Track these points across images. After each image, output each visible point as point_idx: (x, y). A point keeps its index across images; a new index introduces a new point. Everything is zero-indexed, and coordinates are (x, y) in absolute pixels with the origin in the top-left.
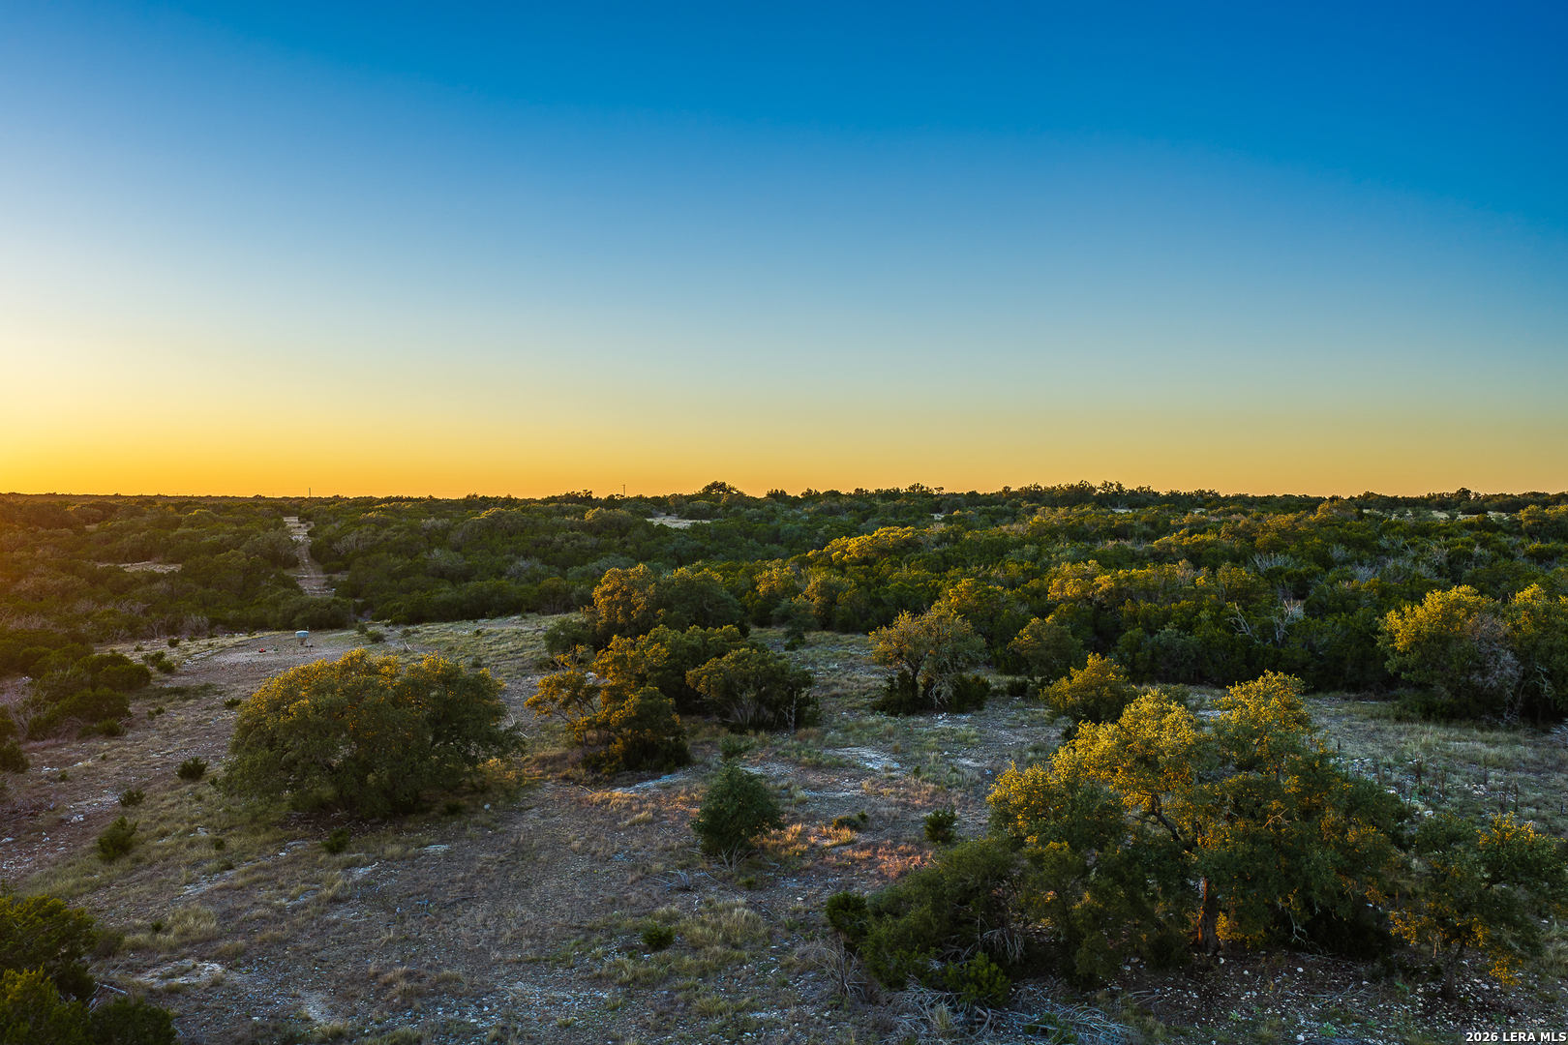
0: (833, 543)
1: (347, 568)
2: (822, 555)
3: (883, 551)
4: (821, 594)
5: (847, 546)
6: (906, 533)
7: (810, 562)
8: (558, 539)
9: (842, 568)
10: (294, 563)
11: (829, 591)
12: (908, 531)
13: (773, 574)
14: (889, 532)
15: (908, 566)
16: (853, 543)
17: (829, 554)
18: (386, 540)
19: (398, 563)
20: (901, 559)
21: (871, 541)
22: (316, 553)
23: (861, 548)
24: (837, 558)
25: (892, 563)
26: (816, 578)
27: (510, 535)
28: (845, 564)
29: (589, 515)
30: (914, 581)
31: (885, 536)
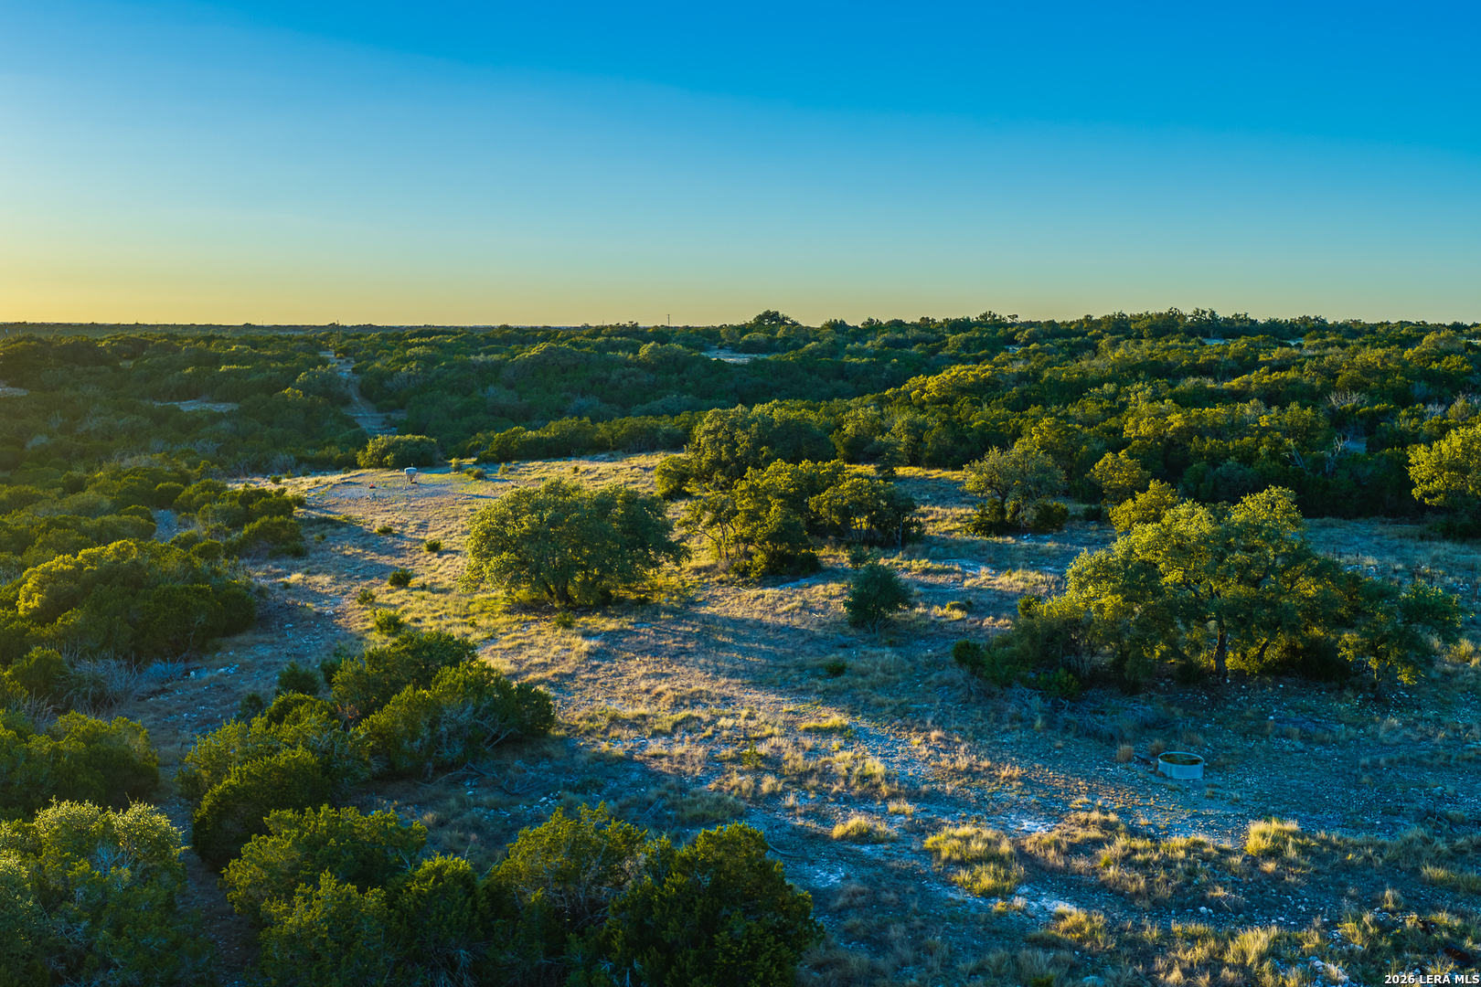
0: (910, 381)
1: (402, 407)
2: (899, 393)
3: (964, 390)
4: (908, 432)
5: (925, 384)
6: (983, 370)
7: (889, 401)
8: (614, 377)
9: (922, 407)
10: (346, 402)
11: (916, 430)
12: (987, 370)
13: (857, 414)
14: (968, 370)
15: (989, 405)
16: (932, 383)
17: (908, 393)
18: (438, 377)
19: (457, 401)
20: (981, 397)
21: (951, 380)
22: (366, 392)
23: (940, 388)
24: (916, 397)
25: (972, 402)
26: (900, 419)
27: (564, 373)
28: (925, 402)
29: (644, 350)
30: (997, 419)
31: (965, 375)
